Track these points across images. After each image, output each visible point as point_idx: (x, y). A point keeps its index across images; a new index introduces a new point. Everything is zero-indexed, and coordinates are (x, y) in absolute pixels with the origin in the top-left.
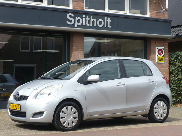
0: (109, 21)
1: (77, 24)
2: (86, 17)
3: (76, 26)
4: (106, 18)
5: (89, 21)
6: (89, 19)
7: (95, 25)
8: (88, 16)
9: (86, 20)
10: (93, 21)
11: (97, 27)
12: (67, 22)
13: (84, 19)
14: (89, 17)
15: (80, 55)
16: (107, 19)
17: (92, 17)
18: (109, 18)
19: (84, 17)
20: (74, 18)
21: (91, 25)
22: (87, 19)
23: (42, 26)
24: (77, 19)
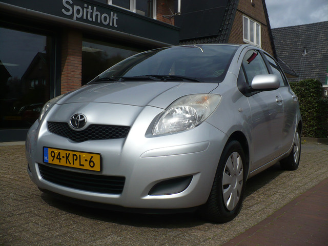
0: (115, 18)
1: (75, 15)
2: (87, 8)
3: (75, 18)
4: (112, 13)
5: (92, 13)
6: (92, 11)
7: (99, 21)
8: (90, 7)
9: (87, 12)
10: (97, 15)
11: (101, 24)
12: (63, 10)
13: (85, 9)
14: (92, 9)
15: (76, 62)
16: (114, 15)
17: (95, 8)
18: (115, 14)
19: (85, 7)
20: (72, 6)
21: (94, 20)
22: (90, 10)
23: (28, 9)
24: (76, 7)
